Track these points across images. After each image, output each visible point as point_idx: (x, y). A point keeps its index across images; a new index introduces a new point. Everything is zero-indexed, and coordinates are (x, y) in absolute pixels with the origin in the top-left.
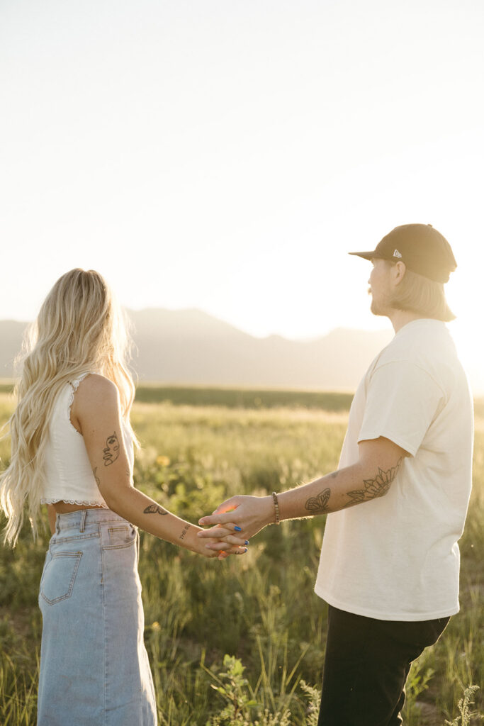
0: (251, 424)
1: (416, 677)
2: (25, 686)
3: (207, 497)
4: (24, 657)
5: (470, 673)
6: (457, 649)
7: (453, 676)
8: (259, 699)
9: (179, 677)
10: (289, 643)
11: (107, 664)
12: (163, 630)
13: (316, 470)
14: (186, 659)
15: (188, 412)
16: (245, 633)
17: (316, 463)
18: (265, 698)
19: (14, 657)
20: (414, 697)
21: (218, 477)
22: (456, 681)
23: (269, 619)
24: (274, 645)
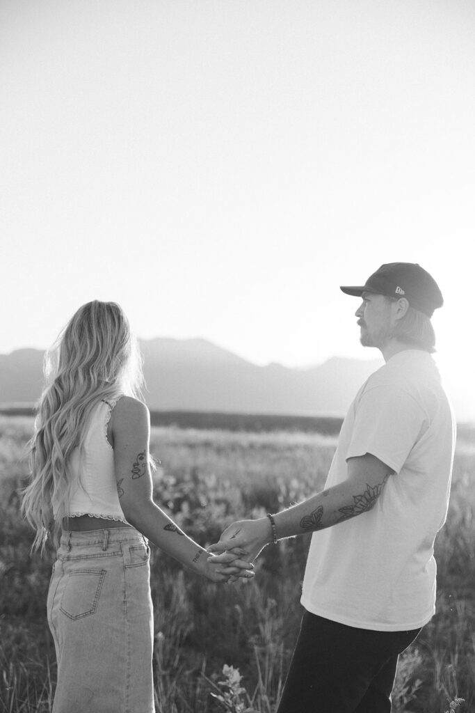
0: (252, 446)
1: (405, 687)
2: (36, 692)
3: (210, 514)
4: (37, 664)
5: (455, 683)
6: (444, 660)
7: (440, 686)
8: (256, 707)
9: (181, 684)
10: (284, 653)
11: (129, 676)
12: (167, 640)
13: (312, 490)
14: (188, 667)
15: (193, 434)
16: (244, 643)
17: (311, 483)
18: (262, 706)
19: (27, 663)
20: (404, 706)
21: (220, 495)
22: (443, 691)
23: (267, 630)
24: (270, 655)
